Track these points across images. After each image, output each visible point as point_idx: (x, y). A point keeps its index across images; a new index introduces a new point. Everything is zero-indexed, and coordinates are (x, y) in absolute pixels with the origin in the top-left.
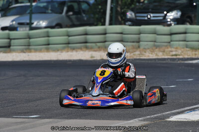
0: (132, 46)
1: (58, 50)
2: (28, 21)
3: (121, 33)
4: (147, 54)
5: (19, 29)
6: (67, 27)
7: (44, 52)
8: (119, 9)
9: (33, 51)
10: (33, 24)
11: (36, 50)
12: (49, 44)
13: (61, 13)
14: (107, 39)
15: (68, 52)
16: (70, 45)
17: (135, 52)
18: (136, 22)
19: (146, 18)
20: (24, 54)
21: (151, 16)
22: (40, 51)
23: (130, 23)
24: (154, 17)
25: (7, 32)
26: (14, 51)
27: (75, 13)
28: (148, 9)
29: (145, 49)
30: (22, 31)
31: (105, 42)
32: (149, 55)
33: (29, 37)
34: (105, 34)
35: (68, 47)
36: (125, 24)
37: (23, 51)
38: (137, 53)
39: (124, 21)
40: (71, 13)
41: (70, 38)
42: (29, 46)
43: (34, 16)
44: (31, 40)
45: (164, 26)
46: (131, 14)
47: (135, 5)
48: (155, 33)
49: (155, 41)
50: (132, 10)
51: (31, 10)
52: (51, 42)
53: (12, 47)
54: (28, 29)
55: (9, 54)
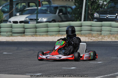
0: (97, 33)
1: (53, 35)
2: (36, 18)
3: (91, 26)
4: (106, 39)
5: (30, 22)
6: (58, 22)
7: (45, 36)
8: (90, 12)
9: (38, 35)
10: (38, 19)
11: (40, 35)
12: (48, 32)
13: (55, 13)
14: (82, 30)
15: (59, 36)
16: (60, 33)
17: (99, 37)
18: (99, 20)
19: (106, 17)
20: (33, 37)
21: (109, 16)
22: (43, 36)
23: (96, 20)
24: (110, 16)
25: (23, 24)
26: (27, 35)
27: (63, 14)
28: (107, 12)
29: (105, 35)
30: (32, 24)
31: (81, 31)
32: (107, 39)
33: (36, 28)
34: (81, 26)
35: (59, 34)
36: (93, 21)
37: (32, 36)
38: (100, 38)
39: (92, 19)
40: (61, 14)
41: (61, 28)
42: (36, 32)
43: (39, 15)
44: (37, 29)
45: (116, 22)
46: (97, 15)
47: (99, 9)
48: (111, 26)
49: (111, 31)
50: (98, 12)
51: (37, 12)
52: (49, 31)
53: (25, 33)
54: (35, 22)
55: (24, 37)
